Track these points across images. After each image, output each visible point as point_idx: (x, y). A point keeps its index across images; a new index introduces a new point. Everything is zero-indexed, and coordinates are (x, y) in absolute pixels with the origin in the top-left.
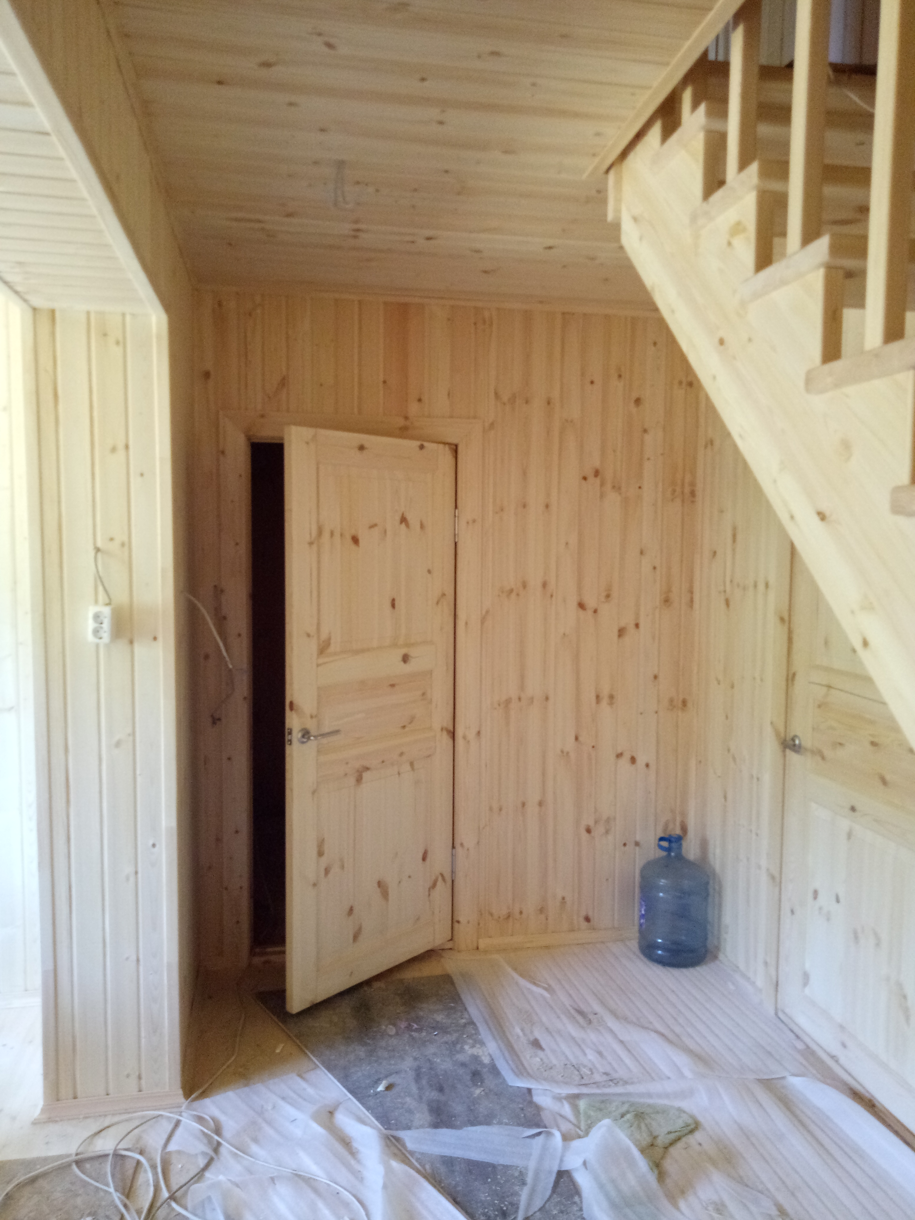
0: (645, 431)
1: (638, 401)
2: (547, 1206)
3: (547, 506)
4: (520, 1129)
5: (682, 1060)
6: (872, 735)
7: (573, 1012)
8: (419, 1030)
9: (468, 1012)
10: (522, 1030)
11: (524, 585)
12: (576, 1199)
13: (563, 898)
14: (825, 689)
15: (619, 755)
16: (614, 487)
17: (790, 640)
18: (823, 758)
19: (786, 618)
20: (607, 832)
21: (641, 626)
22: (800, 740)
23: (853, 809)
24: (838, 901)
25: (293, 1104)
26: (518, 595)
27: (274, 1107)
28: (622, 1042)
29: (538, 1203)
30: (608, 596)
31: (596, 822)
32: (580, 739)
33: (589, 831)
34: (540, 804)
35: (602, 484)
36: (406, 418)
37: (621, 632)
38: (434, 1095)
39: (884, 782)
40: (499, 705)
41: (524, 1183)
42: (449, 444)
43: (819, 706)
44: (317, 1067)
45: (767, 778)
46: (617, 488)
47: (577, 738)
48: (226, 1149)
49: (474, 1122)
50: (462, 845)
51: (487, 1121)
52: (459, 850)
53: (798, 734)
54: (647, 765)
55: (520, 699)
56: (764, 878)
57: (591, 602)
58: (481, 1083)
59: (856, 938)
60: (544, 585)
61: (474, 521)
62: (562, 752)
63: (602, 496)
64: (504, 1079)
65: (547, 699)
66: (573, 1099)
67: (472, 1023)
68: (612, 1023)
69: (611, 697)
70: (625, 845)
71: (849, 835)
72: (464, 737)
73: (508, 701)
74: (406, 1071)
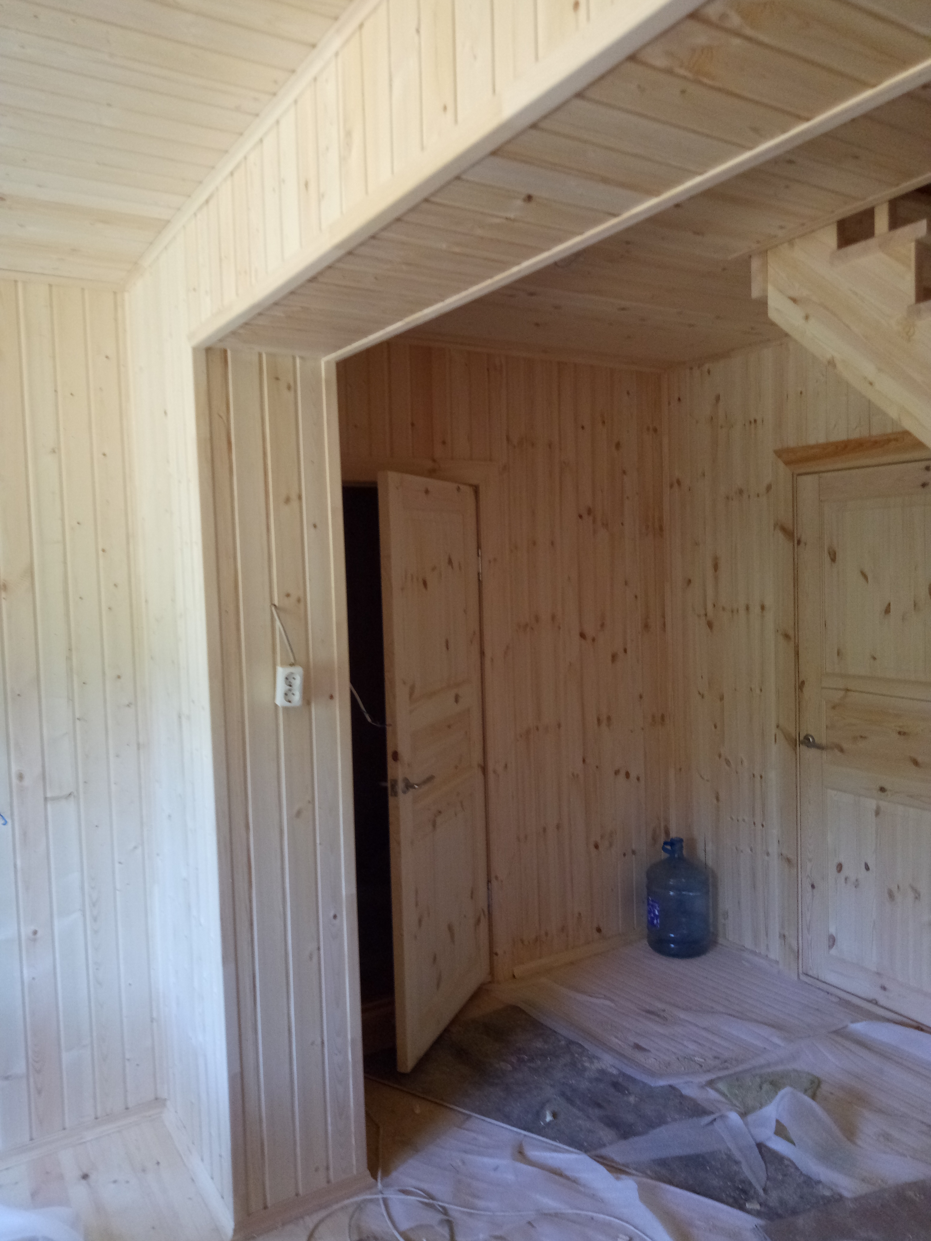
0: (624, 472)
1: (618, 446)
2: (769, 1174)
3: (552, 543)
4: (695, 1119)
5: (765, 1031)
6: (900, 727)
7: (644, 1013)
8: (532, 1060)
9: (559, 1034)
10: (616, 1037)
11: (537, 619)
12: (786, 1162)
13: (580, 914)
14: (842, 693)
15: (617, 773)
16: (603, 524)
17: (797, 654)
18: (842, 750)
19: (791, 633)
20: (611, 845)
21: (629, 651)
22: (813, 738)
23: (882, 790)
24: (867, 868)
25: (480, 1154)
26: (532, 629)
27: (464, 1163)
28: (704, 1029)
29: (763, 1175)
30: (603, 625)
31: (602, 837)
32: (587, 761)
33: (596, 847)
34: (558, 827)
35: (594, 521)
36: (434, 461)
37: (614, 657)
38: (597, 1111)
39: (916, 763)
40: (521, 736)
41: (737, 1163)
42: (471, 485)
43: (834, 708)
44: (469, 1117)
45: (773, 776)
46: (605, 525)
47: (584, 761)
48: (455, 1211)
49: (652, 1125)
50: (496, 878)
51: (661, 1121)
52: (494, 883)
53: (809, 733)
54: (638, 779)
55: (537, 729)
56: (775, 863)
57: (590, 631)
58: (628, 1090)
59: (891, 895)
60: (553, 618)
61: (495, 560)
62: (573, 775)
63: (595, 532)
64: (643, 1083)
65: (559, 726)
66: (711, 1083)
67: (570, 1042)
68: (682, 1015)
69: (609, 718)
70: (624, 855)
71: (877, 813)
72: (495, 772)
73: (528, 732)
74: (555, 1099)
